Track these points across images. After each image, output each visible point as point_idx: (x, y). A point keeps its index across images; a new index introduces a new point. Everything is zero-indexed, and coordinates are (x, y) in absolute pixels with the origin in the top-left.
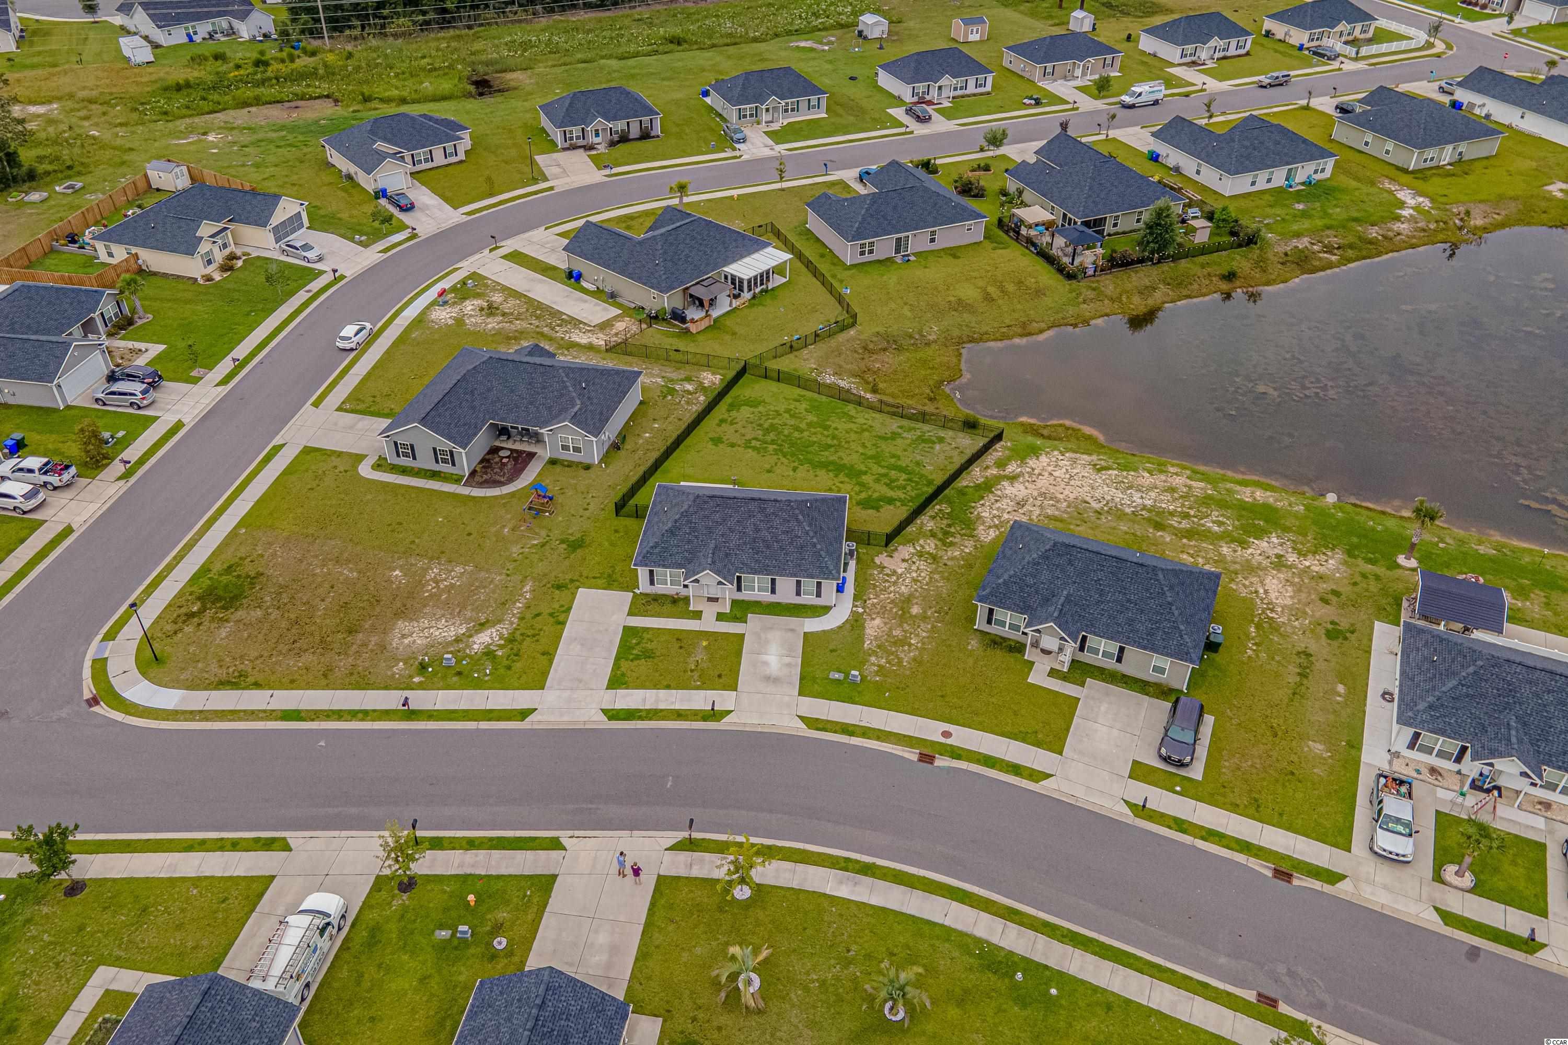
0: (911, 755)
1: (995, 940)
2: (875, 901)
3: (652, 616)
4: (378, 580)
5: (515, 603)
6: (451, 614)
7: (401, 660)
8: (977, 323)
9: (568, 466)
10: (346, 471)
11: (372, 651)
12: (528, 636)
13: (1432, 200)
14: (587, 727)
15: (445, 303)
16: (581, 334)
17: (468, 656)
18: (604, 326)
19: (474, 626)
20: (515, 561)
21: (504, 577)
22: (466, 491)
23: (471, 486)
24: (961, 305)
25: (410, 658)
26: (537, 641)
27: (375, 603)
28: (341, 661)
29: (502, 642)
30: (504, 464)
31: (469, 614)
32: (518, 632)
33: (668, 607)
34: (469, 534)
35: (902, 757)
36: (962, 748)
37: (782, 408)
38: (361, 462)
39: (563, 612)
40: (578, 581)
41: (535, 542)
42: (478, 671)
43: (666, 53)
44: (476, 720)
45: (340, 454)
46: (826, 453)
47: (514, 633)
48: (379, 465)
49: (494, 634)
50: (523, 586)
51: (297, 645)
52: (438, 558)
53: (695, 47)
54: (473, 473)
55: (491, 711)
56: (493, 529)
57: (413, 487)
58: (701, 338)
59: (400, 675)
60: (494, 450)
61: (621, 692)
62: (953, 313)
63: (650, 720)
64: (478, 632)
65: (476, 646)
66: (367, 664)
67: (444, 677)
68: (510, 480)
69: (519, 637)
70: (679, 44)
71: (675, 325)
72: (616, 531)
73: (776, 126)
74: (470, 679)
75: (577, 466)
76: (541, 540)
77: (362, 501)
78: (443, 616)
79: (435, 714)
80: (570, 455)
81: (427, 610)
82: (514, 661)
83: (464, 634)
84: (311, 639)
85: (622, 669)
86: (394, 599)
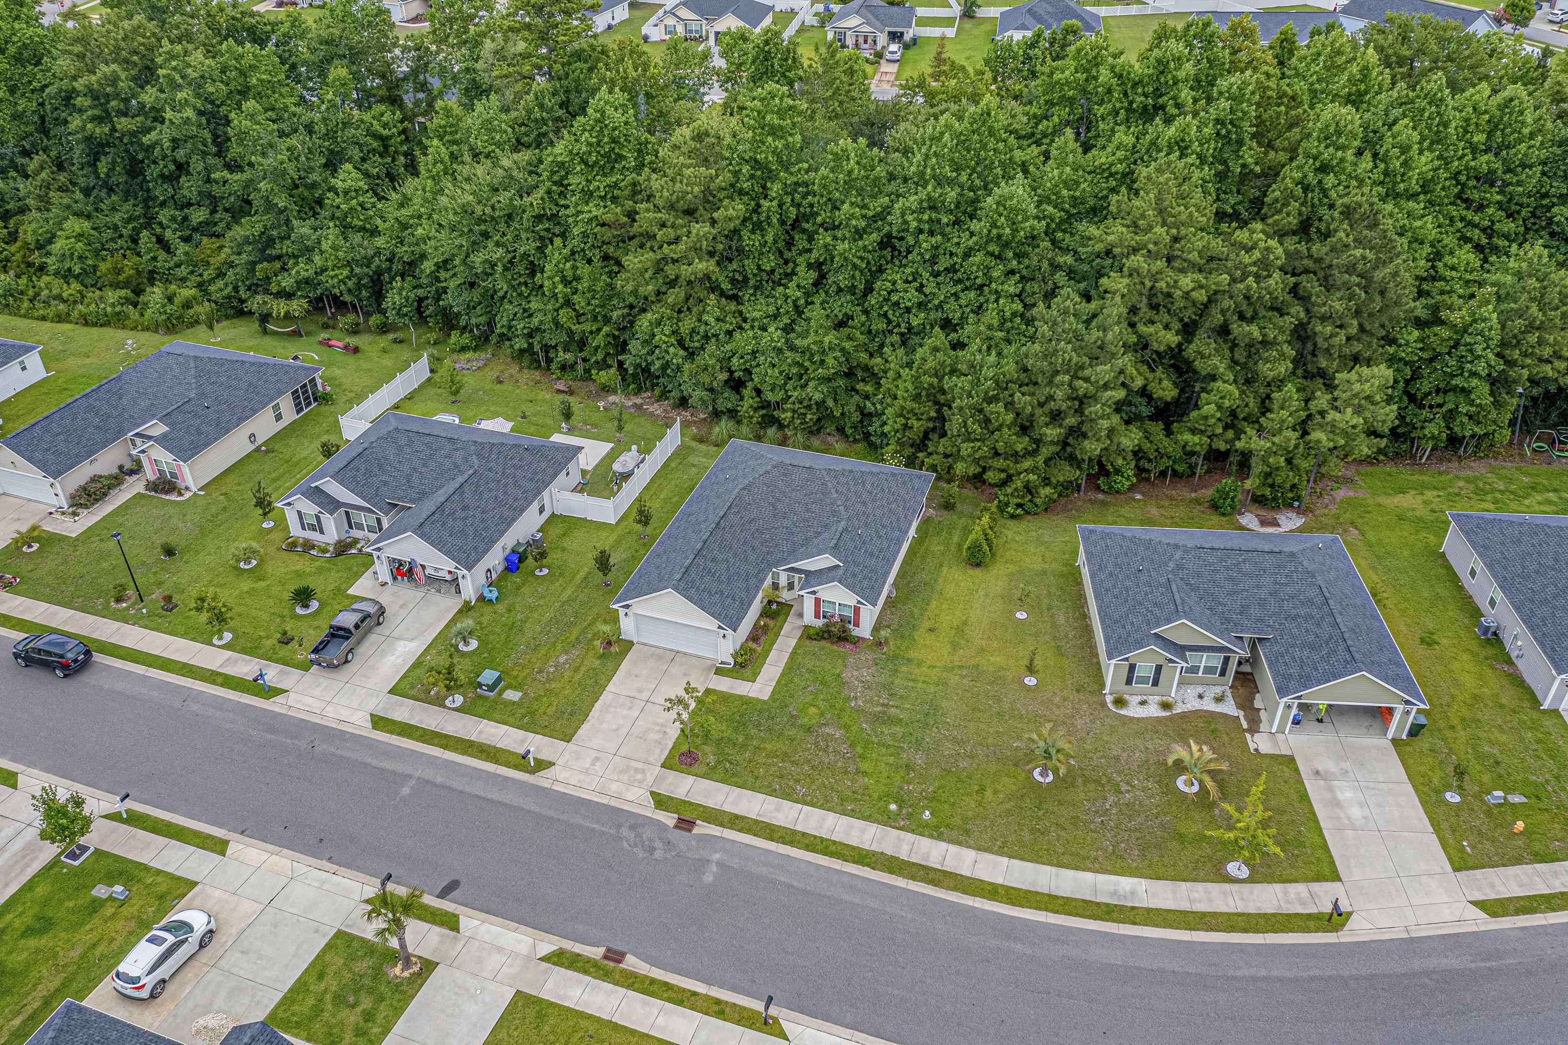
1: (953, 849)
2: (1089, 877)
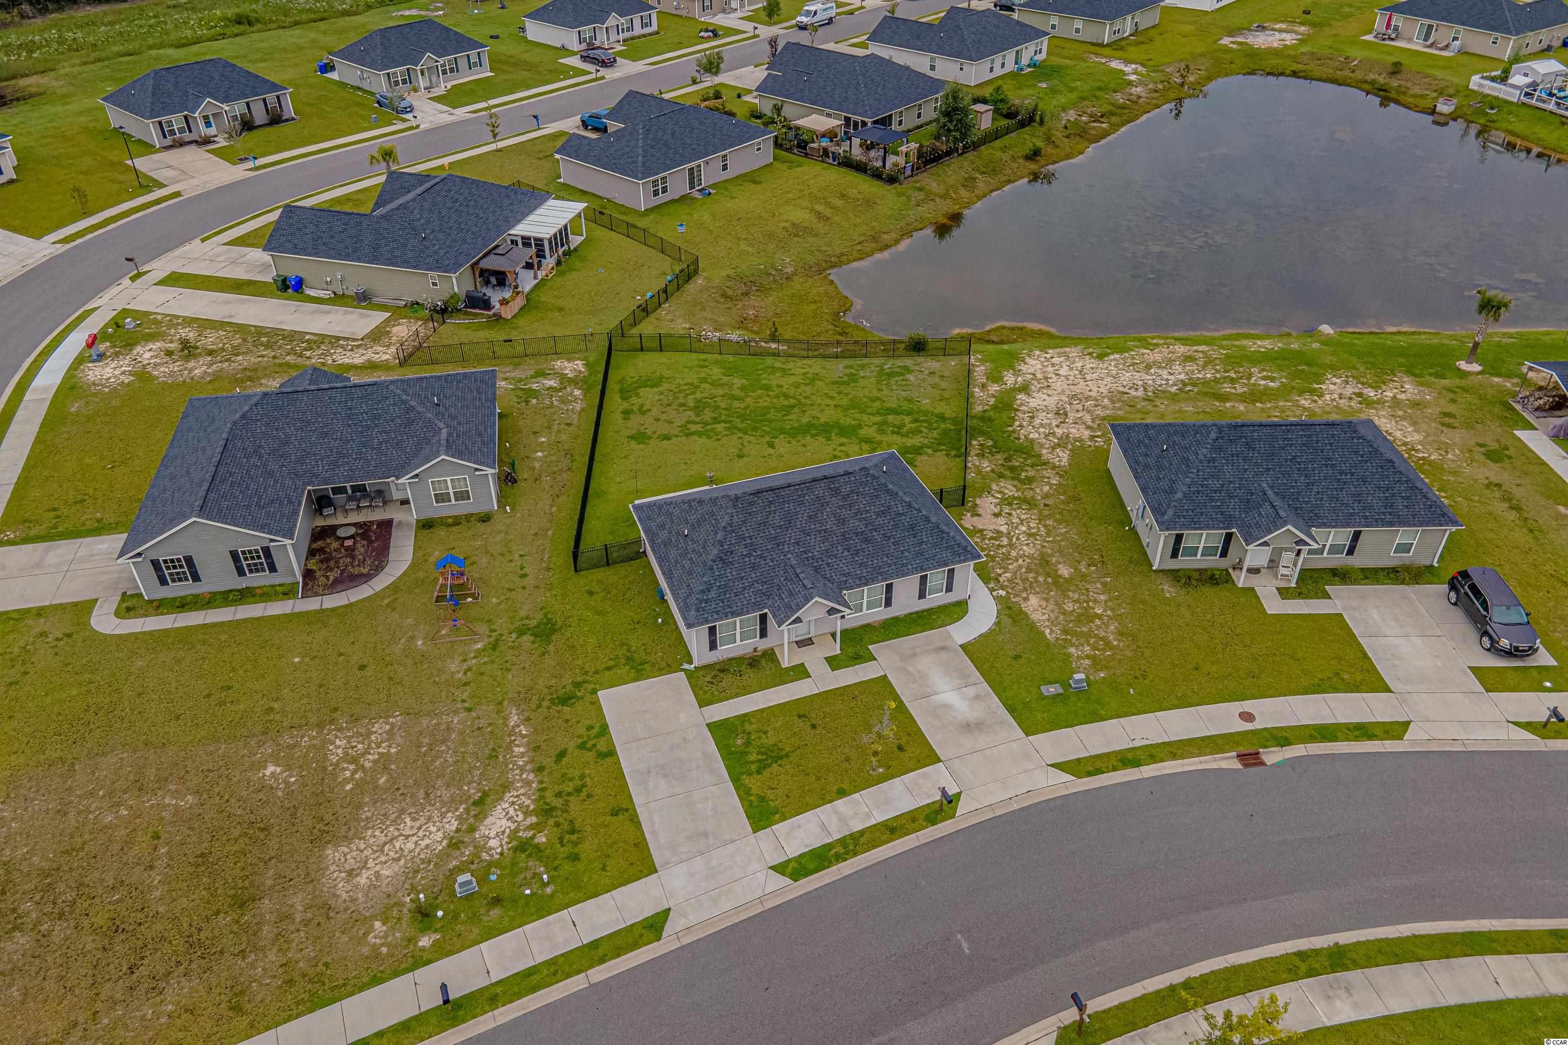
0: (1228, 762)
3: (737, 695)
4: (244, 794)
5: (509, 748)
6: (414, 805)
7: (374, 917)
8: (829, 244)
9: (457, 524)
10: (69, 636)
11: (307, 923)
12: (569, 794)
13: (1142, 65)
14: (769, 905)
15: (101, 356)
16: (348, 353)
17: (491, 864)
18: (377, 336)
19: (467, 810)
20: (466, 684)
21: (463, 715)
22: (313, 604)
23: (316, 595)
24: (797, 231)
25: (388, 908)
26: (589, 796)
27: (262, 835)
28: (253, 966)
29: (534, 819)
30: (351, 549)
31: (446, 794)
32: (549, 795)
33: (750, 675)
34: (362, 668)
35: (1221, 769)
36: (1282, 728)
37: (693, 378)
38: (90, 613)
39: (598, 736)
40: (585, 682)
41: (479, 646)
42: (528, 885)
43: (237, 35)
44: (579, 972)
45: (40, 612)
46: (793, 417)
47: (541, 797)
48: (129, 609)
49: (512, 812)
50: (506, 719)
51: (144, 971)
52: (332, 721)
53: (274, 26)
54: (308, 574)
55: (595, 944)
56: (398, 648)
57: (214, 625)
58: (521, 322)
59: (388, 945)
60: (321, 534)
61: (780, 828)
62: (796, 239)
63: (855, 854)
64: (480, 817)
65: (493, 843)
66: (310, 952)
67: (474, 918)
68: (378, 568)
69: (558, 802)
70: (250, 24)
71: (475, 315)
72: (591, 593)
73: (440, 91)
74: (521, 903)
75: (468, 521)
76: (486, 640)
77: (130, 673)
78: (403, 811)
79: (499, 990)
80: (455, 508)
81: (366, 813)
82: (575, 844)
83: (458, 830)
84: (167, 949)
85: (754, 791)
86: (293, 815)
